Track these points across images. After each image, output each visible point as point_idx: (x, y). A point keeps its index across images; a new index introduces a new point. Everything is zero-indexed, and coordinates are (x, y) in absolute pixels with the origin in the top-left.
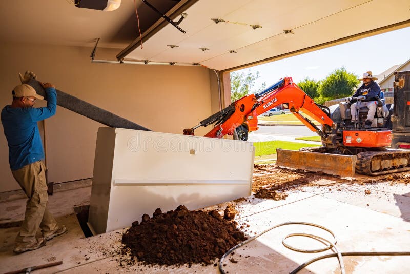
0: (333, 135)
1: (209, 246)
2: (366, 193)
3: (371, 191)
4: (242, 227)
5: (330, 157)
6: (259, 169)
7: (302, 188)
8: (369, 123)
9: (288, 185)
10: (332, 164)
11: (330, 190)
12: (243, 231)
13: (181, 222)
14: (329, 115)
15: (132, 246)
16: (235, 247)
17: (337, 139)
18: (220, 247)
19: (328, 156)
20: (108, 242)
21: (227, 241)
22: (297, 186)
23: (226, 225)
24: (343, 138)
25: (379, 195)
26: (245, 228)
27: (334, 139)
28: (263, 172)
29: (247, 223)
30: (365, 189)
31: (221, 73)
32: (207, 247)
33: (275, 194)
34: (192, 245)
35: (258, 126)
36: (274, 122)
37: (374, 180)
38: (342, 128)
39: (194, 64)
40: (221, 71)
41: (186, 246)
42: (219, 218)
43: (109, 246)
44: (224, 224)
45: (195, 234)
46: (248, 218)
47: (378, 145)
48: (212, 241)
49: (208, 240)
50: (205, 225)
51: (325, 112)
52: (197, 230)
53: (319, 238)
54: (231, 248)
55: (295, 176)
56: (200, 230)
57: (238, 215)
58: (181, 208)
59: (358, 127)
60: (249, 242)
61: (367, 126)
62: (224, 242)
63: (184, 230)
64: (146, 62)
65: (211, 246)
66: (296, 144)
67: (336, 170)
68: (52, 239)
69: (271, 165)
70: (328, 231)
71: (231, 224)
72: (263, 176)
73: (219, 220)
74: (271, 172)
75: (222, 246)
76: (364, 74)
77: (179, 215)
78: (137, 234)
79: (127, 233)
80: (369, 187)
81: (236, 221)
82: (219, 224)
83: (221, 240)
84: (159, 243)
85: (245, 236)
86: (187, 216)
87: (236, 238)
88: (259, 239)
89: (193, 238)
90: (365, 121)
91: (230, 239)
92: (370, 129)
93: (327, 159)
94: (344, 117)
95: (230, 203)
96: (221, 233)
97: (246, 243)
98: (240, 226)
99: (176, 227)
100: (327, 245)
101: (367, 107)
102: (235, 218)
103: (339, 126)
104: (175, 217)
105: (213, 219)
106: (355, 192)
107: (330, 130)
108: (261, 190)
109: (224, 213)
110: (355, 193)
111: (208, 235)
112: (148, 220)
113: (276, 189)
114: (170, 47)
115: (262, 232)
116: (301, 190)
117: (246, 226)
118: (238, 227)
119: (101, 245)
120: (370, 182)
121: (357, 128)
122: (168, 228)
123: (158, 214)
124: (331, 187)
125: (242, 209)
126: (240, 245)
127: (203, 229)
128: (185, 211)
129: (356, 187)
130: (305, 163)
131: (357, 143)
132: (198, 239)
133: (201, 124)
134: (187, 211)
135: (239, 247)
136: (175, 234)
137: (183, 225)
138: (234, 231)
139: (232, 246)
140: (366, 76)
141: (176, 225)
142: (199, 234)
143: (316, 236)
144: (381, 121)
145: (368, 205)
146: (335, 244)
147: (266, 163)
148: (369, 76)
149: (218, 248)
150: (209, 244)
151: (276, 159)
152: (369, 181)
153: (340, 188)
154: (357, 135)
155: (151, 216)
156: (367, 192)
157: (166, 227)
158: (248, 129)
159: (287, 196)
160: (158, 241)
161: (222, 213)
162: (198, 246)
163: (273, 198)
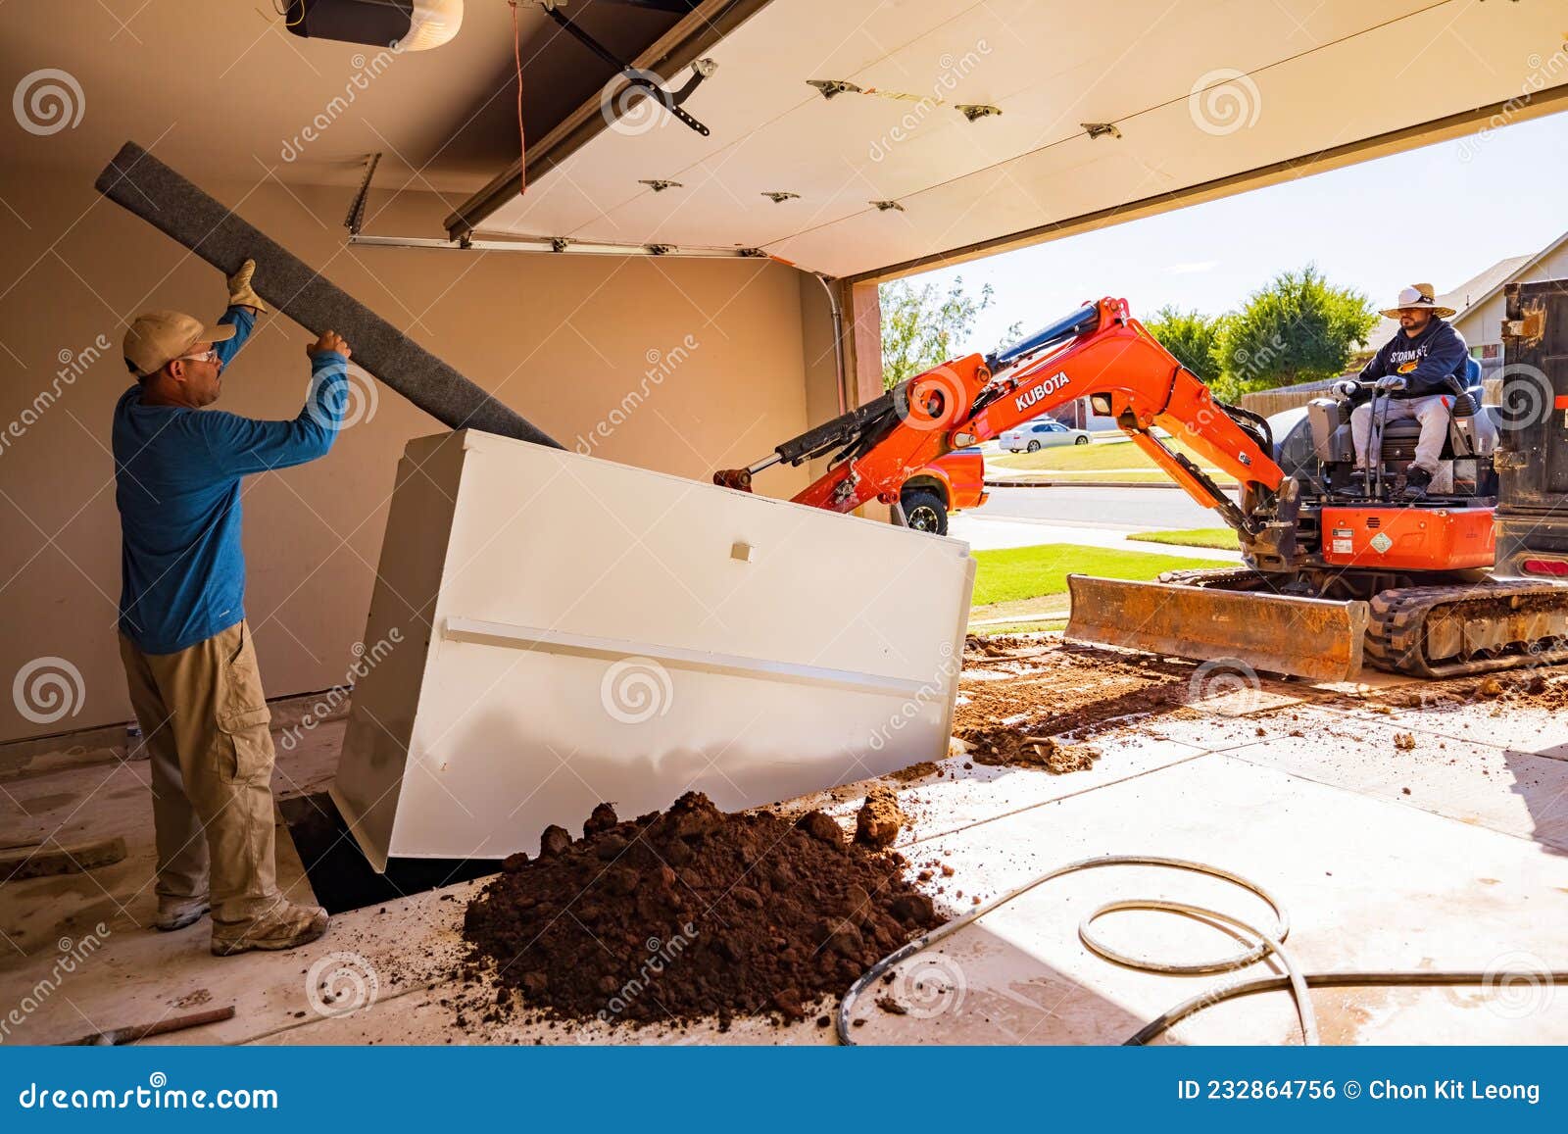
0: (1282, 525)
1: (799, 950)
2: (1399, 746)
3: (1417, 739)
4: (924, 877)
5: (1268, 604)
6: (991, 654)
7: (1156, 727)
8: (1423, 477)
9: (1098, 716)
10: (1276, 632)
11: (1261, 733)
12: (927, 889)
13: (690, 857)
14: (1266, 447)
15: (502, 951)
16: (899, 952)
17: (1300, 540)
18: (840, 953)
19: (1260, 603)
20: (411, 932)
21: (867, 929)
22: (1137, 720)
23: (864, 866)
24: (1320, 537)
25: (1449, 755)
26: (938, 880)
27: (1287, 539)
28: (1004, 666)
29: (945, 861)
30: (1395, 731)
31: (845, 286)
32: (791, 950)
33: (1050, 749)
34: (732, 945)
35: (986, 489)
36: (1048, 475)
37: (1431, 694)
38: (1319, 497)
39: (743, 253)
40: (844, 279)
41: (709, 947)
42: (837, 840)
43: (413, 947)
44: (855, 863)
45: (746, 905)
46: (950, 842)
47: (1455, 561)
48: (809, 931)
49: (793, 926)
50: (785, 869)
51: (1253, 435)
52: (751, 885)
53: (1222, 917)
54: (883, 957)
55: (1128, 682)
56: (765, 887)
57: (909, 829)
58: (689, 803)
59: (1378, 493)
60: (953, 932)
61: (1412, 491)
62: (857, 932)
63: (704, 889)
64: (557, 245)
65: (805, 950)
66: (1129, 559)
67: (1291, 653)
68: (194, 920)
69: (1035, 636)
70: (1256, 891)
71: (882, 865)
72: (1006, 681)
73: (835, 848)
74: (1035, 665)
75: (848, 948)
76: (1405, 294)
77: (684, 829)
78: (523, 901)
79: (485, 897)
80: (1408, 721)
81: (903, 852)
82: (839, 866)
83: (842, 927)
84: (606, 936)
85: (936, 911)
86: (713, 835)
87: (901, 918)
88: (992, 923)
89: (737, 919)
90: (1405, 471)
91: (880, 921)
92: (1422, 503)
93: (1256, 614)
94: (1326, 455)
95: (879, 784)
96: (846, 898)
97: (940, 938)
98: (917, 871)
99: (670, 874)
100: (1251, 946)
101: (1413, 417)
102: (897, 842)
103: (1305, 490)
104: (670, 838)
105: (815, 843)
106: (1359, 740)
107: (1271, 504)
108: (998, 734)
109: (855, 823)
110: (1358, 745)
111: (794, 906)
112: (566, 850)
113: (1054, 731)
114: (648, 187)
115: (1001, 895)
116: (1153, 734)
117: (938, 871)
118: (909, 876)
119: (384, 946)
120: (1415, 704)
121: (1373, 497)
122: (643, 880)
123: (603, 826)
124: (1265, 724)
125: (925, 807)
126: (916, 944)
127: (776, 885)
128: (706, 815)
129: (1361, 724)
130: (1175, 630)
131: (1375, 555)
132: (759, 922)
133: (778, 456)
134: (715, 814)
135: (914, 951)
136: (668, 900)
137: (698, 868)
138: (894, 890)
139: (885, 950)
140: (1412, 301)
141: (672, 866)
142: (760, 903)
143: (1208, 912)
144: (1468, 469)
145: (1407, 791)
146: (1283, 941)
147: (1015, 630)
148: (1421, 300)
149: (831, 958)
150: (797, 943)
151: (1068, 614)
152: (1411, 698)
153: (1300, 725)
154: (1374, 523)
155: (577, 834)
156: (1404, 744)
157: (633, 876)
158: (947, 502)
159: (1096, 756)
160: (601, 928)
161: (847, 824)
162: (755, 949)
163: (1042, 763)
